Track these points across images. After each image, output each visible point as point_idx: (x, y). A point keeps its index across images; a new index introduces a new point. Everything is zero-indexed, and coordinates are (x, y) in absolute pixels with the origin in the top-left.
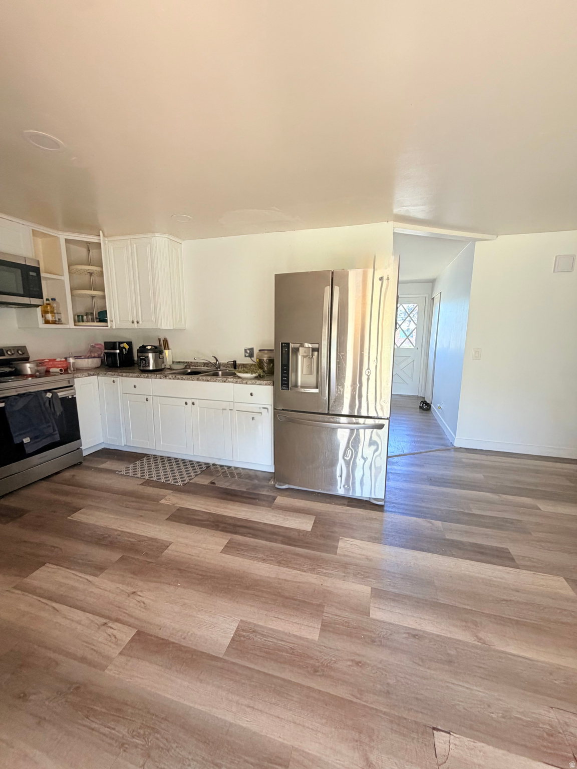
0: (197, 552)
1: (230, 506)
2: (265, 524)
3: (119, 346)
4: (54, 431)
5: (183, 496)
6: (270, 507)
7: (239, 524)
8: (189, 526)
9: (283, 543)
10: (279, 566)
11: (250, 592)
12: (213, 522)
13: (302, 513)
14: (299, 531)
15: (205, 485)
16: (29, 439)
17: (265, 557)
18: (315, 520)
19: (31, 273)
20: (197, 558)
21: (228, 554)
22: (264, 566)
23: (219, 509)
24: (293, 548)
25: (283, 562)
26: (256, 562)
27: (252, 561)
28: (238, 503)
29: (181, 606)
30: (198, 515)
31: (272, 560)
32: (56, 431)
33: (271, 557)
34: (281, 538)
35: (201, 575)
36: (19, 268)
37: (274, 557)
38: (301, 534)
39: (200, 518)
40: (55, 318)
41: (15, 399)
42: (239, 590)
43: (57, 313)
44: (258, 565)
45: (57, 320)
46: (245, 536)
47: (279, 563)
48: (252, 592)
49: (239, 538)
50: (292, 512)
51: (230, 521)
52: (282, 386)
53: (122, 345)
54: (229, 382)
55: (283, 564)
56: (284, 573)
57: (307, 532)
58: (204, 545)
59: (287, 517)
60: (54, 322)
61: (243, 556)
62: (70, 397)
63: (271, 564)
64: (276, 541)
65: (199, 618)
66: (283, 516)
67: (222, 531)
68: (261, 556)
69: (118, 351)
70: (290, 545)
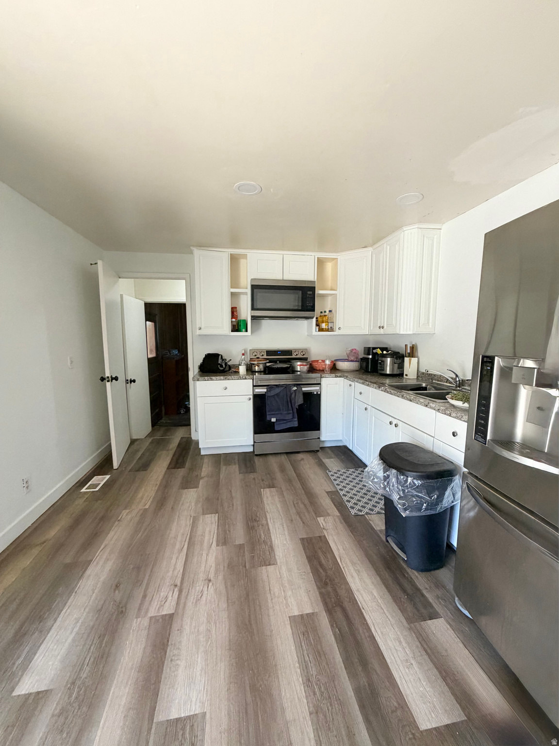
0: (277, 594)
1: (365, 575)
2: (373, 638)
3: (372, 352)
4: (293, 417)
5: (341, 527)
6: (409, 620)
7: (347, 605)
8: (306, 561)
9: (358, 691)
10: (311, 714)
11: (249, 695)
12: (327, 576)
13: (447, 684)
14: (403, 705)
15: (373, 528)
16: (275, 419)
17: (314, 680)
18: (453, 724)
19: (309, 293)
20: (269, 598)
21: (291, 627)
22: (298, 688)
23: (351, 568)
24: (359, 718)
25: (321, 716)
26: (299, 670)
27: (297, 665)
28: (378, 578)
29: (207, 629)
30: (326, 557)
31: (315, 694)
32: (295, 418)
33: (320, 688)
34: (364, 681)
35: (250, 621)
36: (300, 290)
37: (322, 693)
38: (399, 713)
39: (323, 562)
40: (328, 326)
41: (273, 388)
42: (246, 678)
43: (331, 323)
44: (295, 678)
45: (330, 328)
46: (332, 626)
47: (316, 711)
48: (249, 699)
49: (324, 621)
50: (434, 664)
51: (342, 592)
52: (476, 433)
53: (374, 351)
54: (431, 408)
55: (318, 720)
56: (302, 733)
57: (413, 724)
58: (289, 593)
59: (413, 662)
60: (328, 330)
61: (299, 647)
62: (315, 393)
63: (307, 697)
64: (352, 675)
65: (197, 658)
66: (411, 655)
67: (321, 593)
68: (313, 671)
69: (371, 357)
70: (362, 707)
